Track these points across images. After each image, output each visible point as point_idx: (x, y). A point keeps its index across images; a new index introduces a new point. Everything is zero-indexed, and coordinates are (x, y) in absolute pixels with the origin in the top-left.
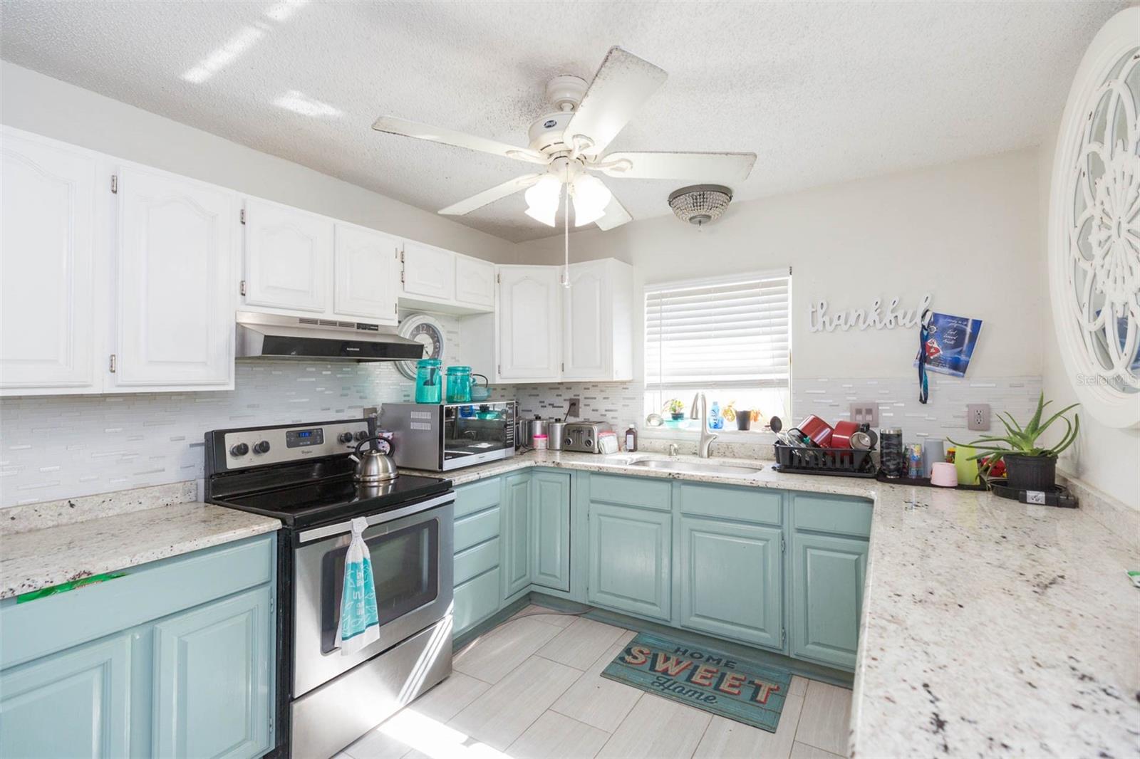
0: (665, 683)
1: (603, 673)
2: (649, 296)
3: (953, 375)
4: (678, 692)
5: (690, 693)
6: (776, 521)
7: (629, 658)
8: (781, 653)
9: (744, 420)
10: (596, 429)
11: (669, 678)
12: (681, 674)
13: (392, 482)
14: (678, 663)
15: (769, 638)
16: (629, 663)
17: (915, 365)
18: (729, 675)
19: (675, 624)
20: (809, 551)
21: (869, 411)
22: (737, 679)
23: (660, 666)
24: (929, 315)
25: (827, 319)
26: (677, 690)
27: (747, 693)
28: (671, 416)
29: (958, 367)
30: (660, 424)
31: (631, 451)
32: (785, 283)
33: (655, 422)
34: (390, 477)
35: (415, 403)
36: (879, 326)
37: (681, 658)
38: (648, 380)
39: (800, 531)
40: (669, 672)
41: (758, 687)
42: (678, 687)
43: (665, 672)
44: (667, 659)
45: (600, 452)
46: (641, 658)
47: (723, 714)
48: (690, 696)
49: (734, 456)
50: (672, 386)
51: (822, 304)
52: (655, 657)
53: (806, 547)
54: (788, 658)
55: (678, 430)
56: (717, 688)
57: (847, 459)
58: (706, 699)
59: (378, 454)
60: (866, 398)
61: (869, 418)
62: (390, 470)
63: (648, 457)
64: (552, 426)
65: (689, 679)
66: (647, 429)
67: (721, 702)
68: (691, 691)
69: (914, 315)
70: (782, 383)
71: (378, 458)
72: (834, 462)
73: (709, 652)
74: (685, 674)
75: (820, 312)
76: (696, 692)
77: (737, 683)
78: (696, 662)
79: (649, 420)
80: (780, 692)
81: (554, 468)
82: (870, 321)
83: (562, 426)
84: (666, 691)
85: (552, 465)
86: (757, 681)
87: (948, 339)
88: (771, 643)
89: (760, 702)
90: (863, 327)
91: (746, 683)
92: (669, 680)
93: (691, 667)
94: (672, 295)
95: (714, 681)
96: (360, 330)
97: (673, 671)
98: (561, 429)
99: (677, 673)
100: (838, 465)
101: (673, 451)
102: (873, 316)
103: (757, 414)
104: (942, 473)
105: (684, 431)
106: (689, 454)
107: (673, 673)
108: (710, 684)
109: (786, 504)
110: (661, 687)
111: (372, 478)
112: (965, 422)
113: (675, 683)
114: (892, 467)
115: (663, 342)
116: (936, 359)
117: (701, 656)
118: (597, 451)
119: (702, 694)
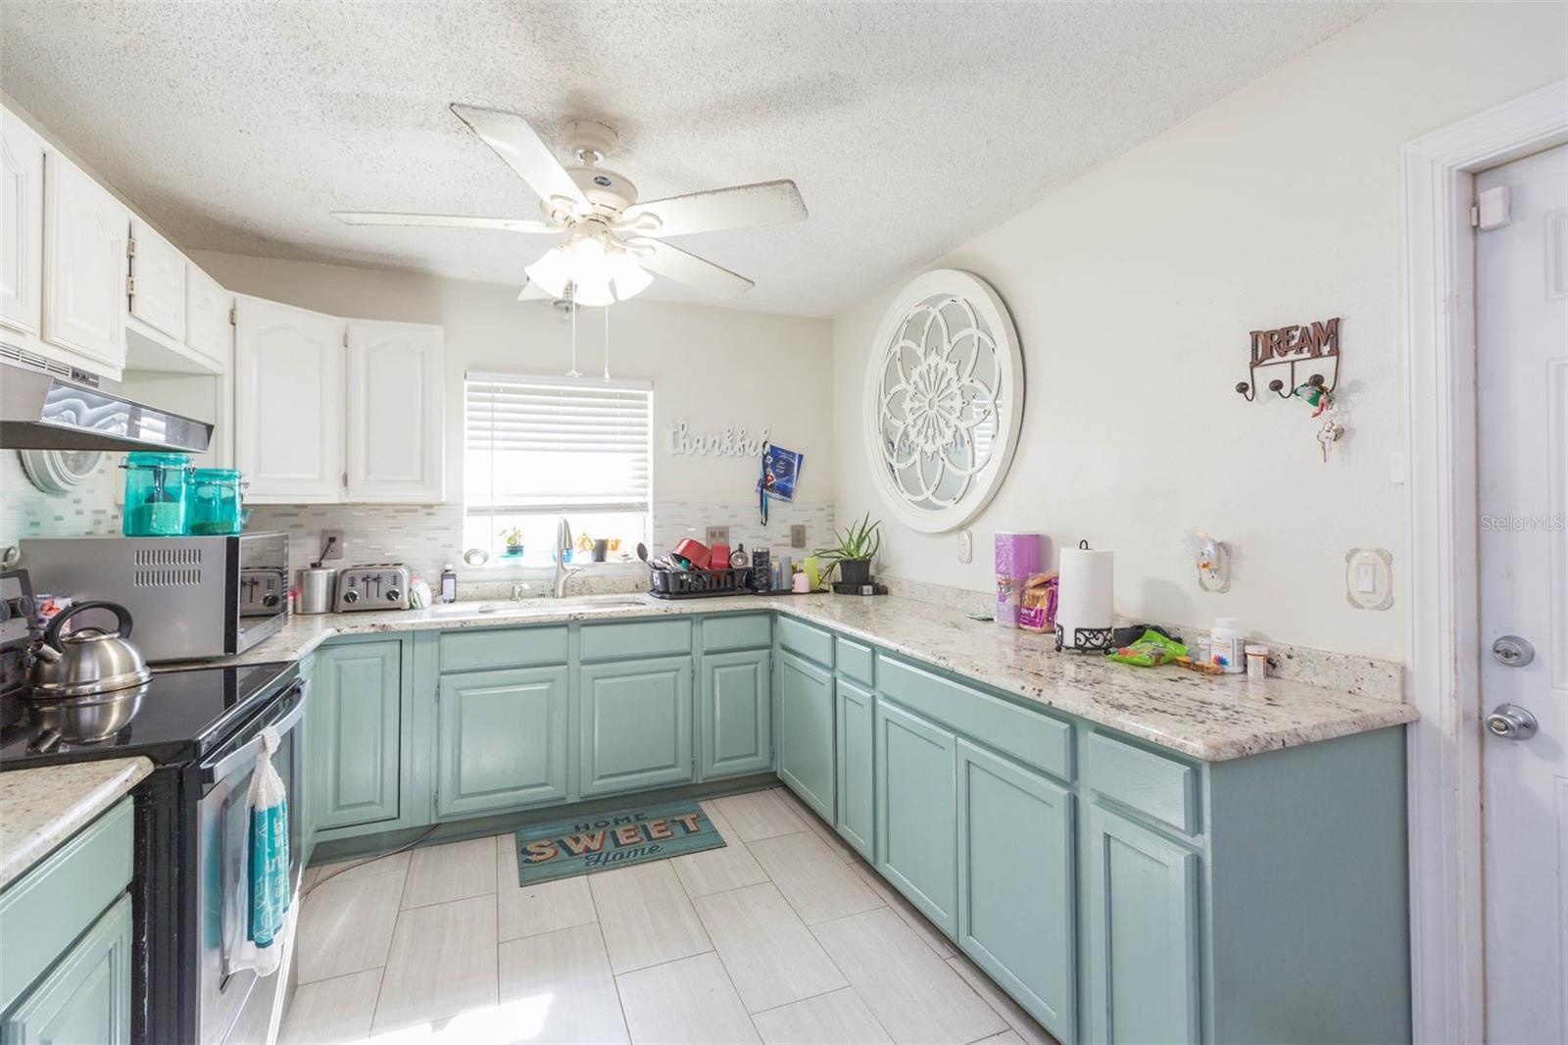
0: (599, 858)
1: (521, 882)
2: (469, 386)
3: (781, 500)
4: (620, 858)
5: (632, 854)
6: (685, 647)
7: (533, 858)
8: (691, 782)
9: (600, 551)
10: (403, 571)
11: (599, 852)
12: (605, 843)
13: (144, 689)
14: (592, 837)
15: (679, 773)
16: (540, 861)
17: (756, 491)
18: (650, 826)
19: (573, 799)
20: (717, 671)
21: (722, 534)
22: (660, 825)
23: (577, 848)
24: (768, 446)
25: (687, 441)
26: (617, 858)
27: (679, 831)
28: (505, 550)
29: (786, 492)
30: (485, 560)
31: (451, 601)
32: (645, 398)
33: (476, 560)
34: (139, 679)
35: (123, 536)
36: (730, 453)
37: (591, 833)
38: (468, 502)
39: (707, 653)
40: (592, 848)
41: (683, 823)
42: (616, 855)
43: (587, 850)
44: (577, 841)
45: (412, 607)
46: (550, 852)
47: (677, 854)
48: (635, 856)
49: (592, 593)
50: (507, 511)
51: (683, 426)
52: (562, 844)
53: (714, 667)
54: (696, 785)
55: (517, 567)
56: (649, 838)
57: (729, 578)
58: (651, 851)
59: (104, 637)
60: (717, 521)
61: (722, 540)
62: (139, 665)
63: (487, 606)
64: (308, 575)
65: (617, 844)
66: (469, 570)
67: (664, 847)
68: (630, 852)
69: (757, 444)
70: (643, 507)
71: (106, 644)
72: (719, 583)
73: (612, 816)
74: (609, 844)
75: (682, 434)
76: (636, 851)
77: (663, 827)
78: (608, 829)
79: (467, 559)
80: (701, 817)
81: (376, 633)
82: (723, 448)
83: (329, 573)
84: (608, 863)
85: (372, 630)
86: (677, 819)
87: (781, 470)
88: (682, 777)
89: (694, 831)
90: (716, 451)
91: (669, 824)
92: (600, 855)
93: (608, 835)
94: (506, 391)
95: (642, 834)
96: (76, 383)
97: (595, 845)
98: (328, 579)
99: (601, 845)
100: (722, 586)
101: (517, 594)
102: (726, 443)
103: (617, 542)
104: (801, 582)
105: (527, 568)
106: (533, 597)
107: (597, 847)
108: (641, 840)
109: (694, 628)
110: (599, 863)
111: (86, 688)
112: (788, 541)
113: (608, 854)
114: (764, 582)
115: (495, 451)
116: (772, 486)
117: (608, 823)
118: (407, 606)
119: (643, 850)
